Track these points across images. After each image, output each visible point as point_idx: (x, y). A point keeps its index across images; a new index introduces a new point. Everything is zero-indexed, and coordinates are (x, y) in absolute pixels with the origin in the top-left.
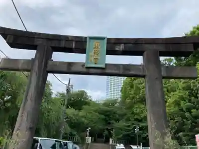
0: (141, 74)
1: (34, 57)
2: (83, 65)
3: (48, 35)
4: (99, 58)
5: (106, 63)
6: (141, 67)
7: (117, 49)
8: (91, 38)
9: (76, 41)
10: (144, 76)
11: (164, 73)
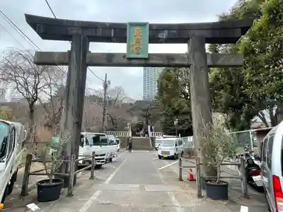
0: (185, 63)
1: (70, 49)
2: (124, 56)
3: (82, 22)
4: (141, 47)
5: (149, 52)
6: (186, 56)
7: (160, 36)
8: (132, 25)
9: (115, 29)
10: (188, 66)
11: (209, 62)
